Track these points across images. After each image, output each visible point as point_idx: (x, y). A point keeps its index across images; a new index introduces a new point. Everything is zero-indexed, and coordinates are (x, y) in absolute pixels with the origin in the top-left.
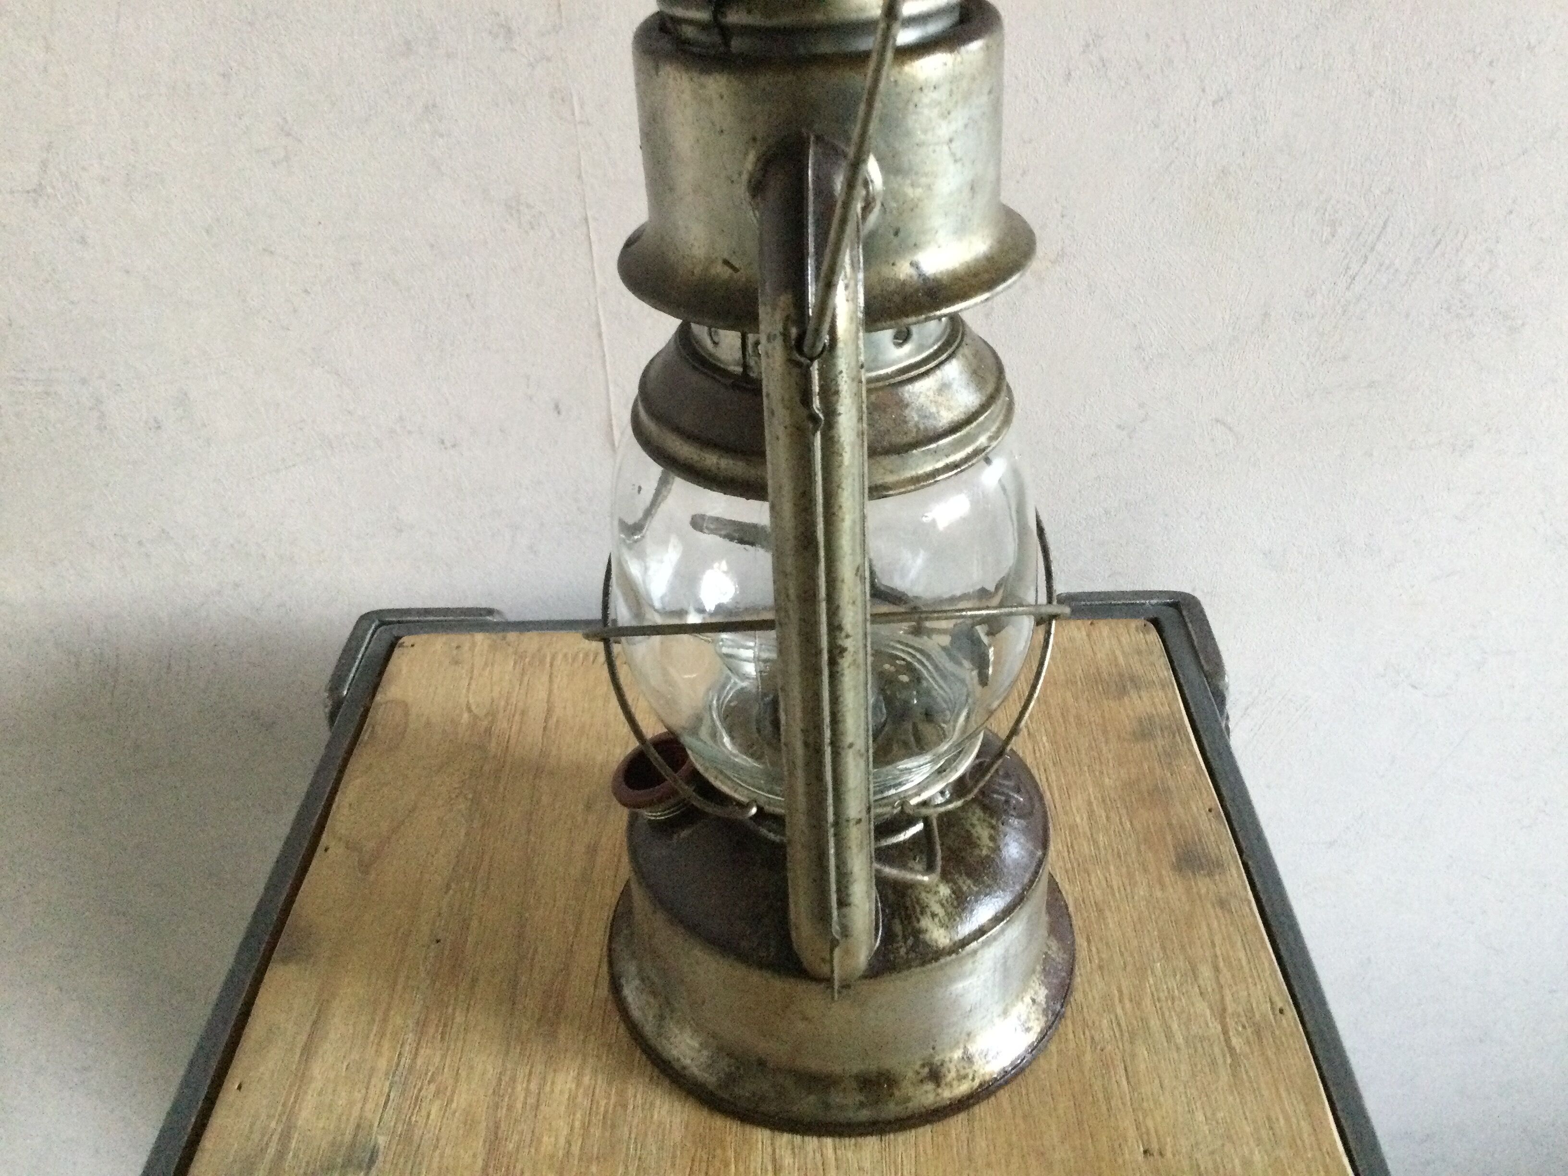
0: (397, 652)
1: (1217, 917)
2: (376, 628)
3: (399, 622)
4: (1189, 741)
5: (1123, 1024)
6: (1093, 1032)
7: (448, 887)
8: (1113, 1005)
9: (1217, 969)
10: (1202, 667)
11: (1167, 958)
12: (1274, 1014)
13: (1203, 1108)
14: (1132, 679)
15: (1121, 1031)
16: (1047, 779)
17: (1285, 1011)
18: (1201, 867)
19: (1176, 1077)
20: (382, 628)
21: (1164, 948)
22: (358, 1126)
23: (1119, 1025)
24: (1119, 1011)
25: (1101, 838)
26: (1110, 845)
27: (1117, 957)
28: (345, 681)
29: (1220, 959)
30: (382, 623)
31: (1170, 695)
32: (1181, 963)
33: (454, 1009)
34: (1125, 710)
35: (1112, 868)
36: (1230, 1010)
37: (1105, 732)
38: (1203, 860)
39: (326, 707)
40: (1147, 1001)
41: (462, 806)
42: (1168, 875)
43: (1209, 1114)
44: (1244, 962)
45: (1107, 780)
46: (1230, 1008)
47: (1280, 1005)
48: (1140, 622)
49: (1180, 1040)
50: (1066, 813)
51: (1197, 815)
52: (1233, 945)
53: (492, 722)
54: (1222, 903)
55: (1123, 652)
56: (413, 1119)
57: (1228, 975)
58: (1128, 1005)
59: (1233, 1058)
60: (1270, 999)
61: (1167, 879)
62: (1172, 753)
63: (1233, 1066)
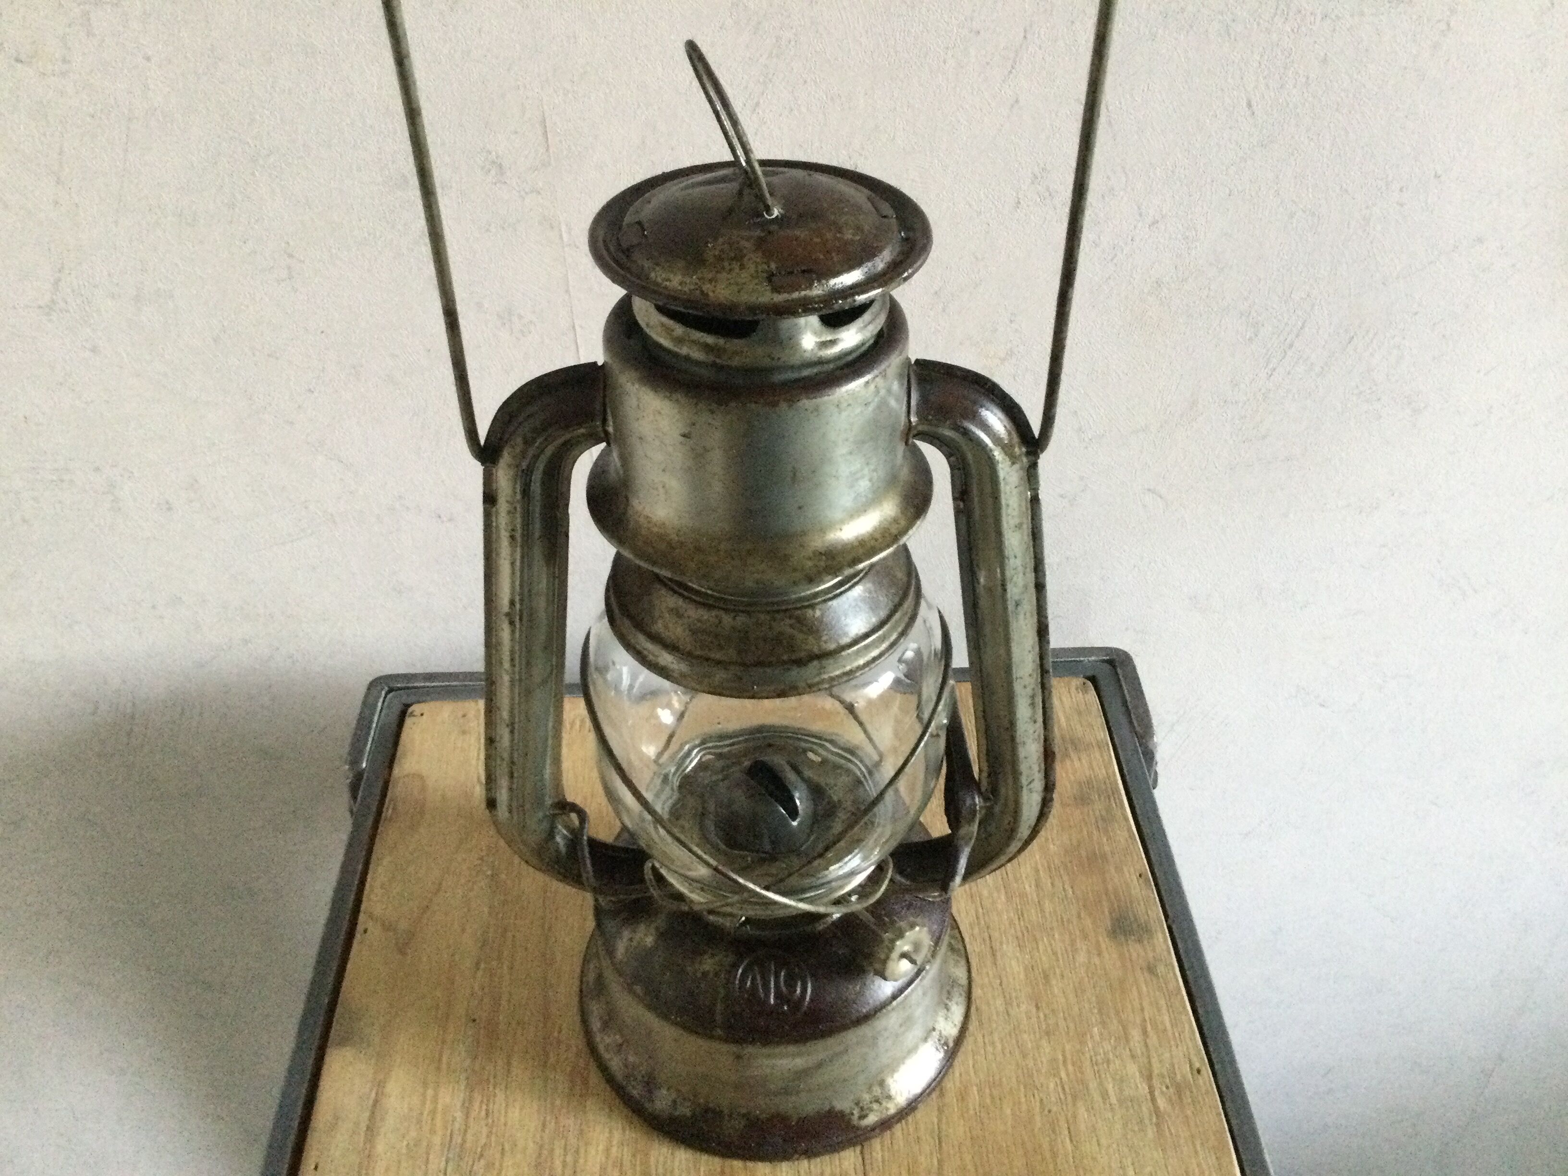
0: (408, 721)
1: (1146, 982)
2: (387, 695)
3: (408, 688)
4: (1122, 803)
5: (1067, 1089)
6: (1041, 1094)
7: (477, 966)
8: (1058, 1068)
9: (1145, 1032)
10: (1134, 728)
11: (1103, 1023)
12: (1192, 1074)
13: (1133, 1164)
14: (1073, 742)
15: (1065, 1093)
17: (1202, 1072)
18: (1131, 932)
19: (1111, 1136)
20: (392, 695)
21: (1101, 1013)
23: (1063, 1089)
24: (1063, 1075)
25: (1047, 905)
26: (1055, 911)
27: (1062, 1023)
28: (363, 752)
29: (1148, 1023)
30: (391, 690)
31: (1106, 759)
32: (1115, 1027)
33: (494, 1088)
34: (1067, 773)
35: (1056, 936)
36: (1156, 1072)
38: (1135, 927)
39: (347, 779)
40: (1087, 1065)
42: (1105, 942)
44: (1168, 1025)
45: (1052, 846)
46: (1156, 1068)
47: (1197, 1065)
48: (1080, 681)
49: (1114, 1100)
50: (1016, 881)
51: (1129, 880)
52: (1159, 1010)
54: (1151, 969)
55: (1065, 712)
57: (1155, 1038)
58: (1070, 1067)
59: (1157, 1116)
60: (1190, 1061)
61: (1103, 946)
62: (1107, 820)
63: (1158, 1125)
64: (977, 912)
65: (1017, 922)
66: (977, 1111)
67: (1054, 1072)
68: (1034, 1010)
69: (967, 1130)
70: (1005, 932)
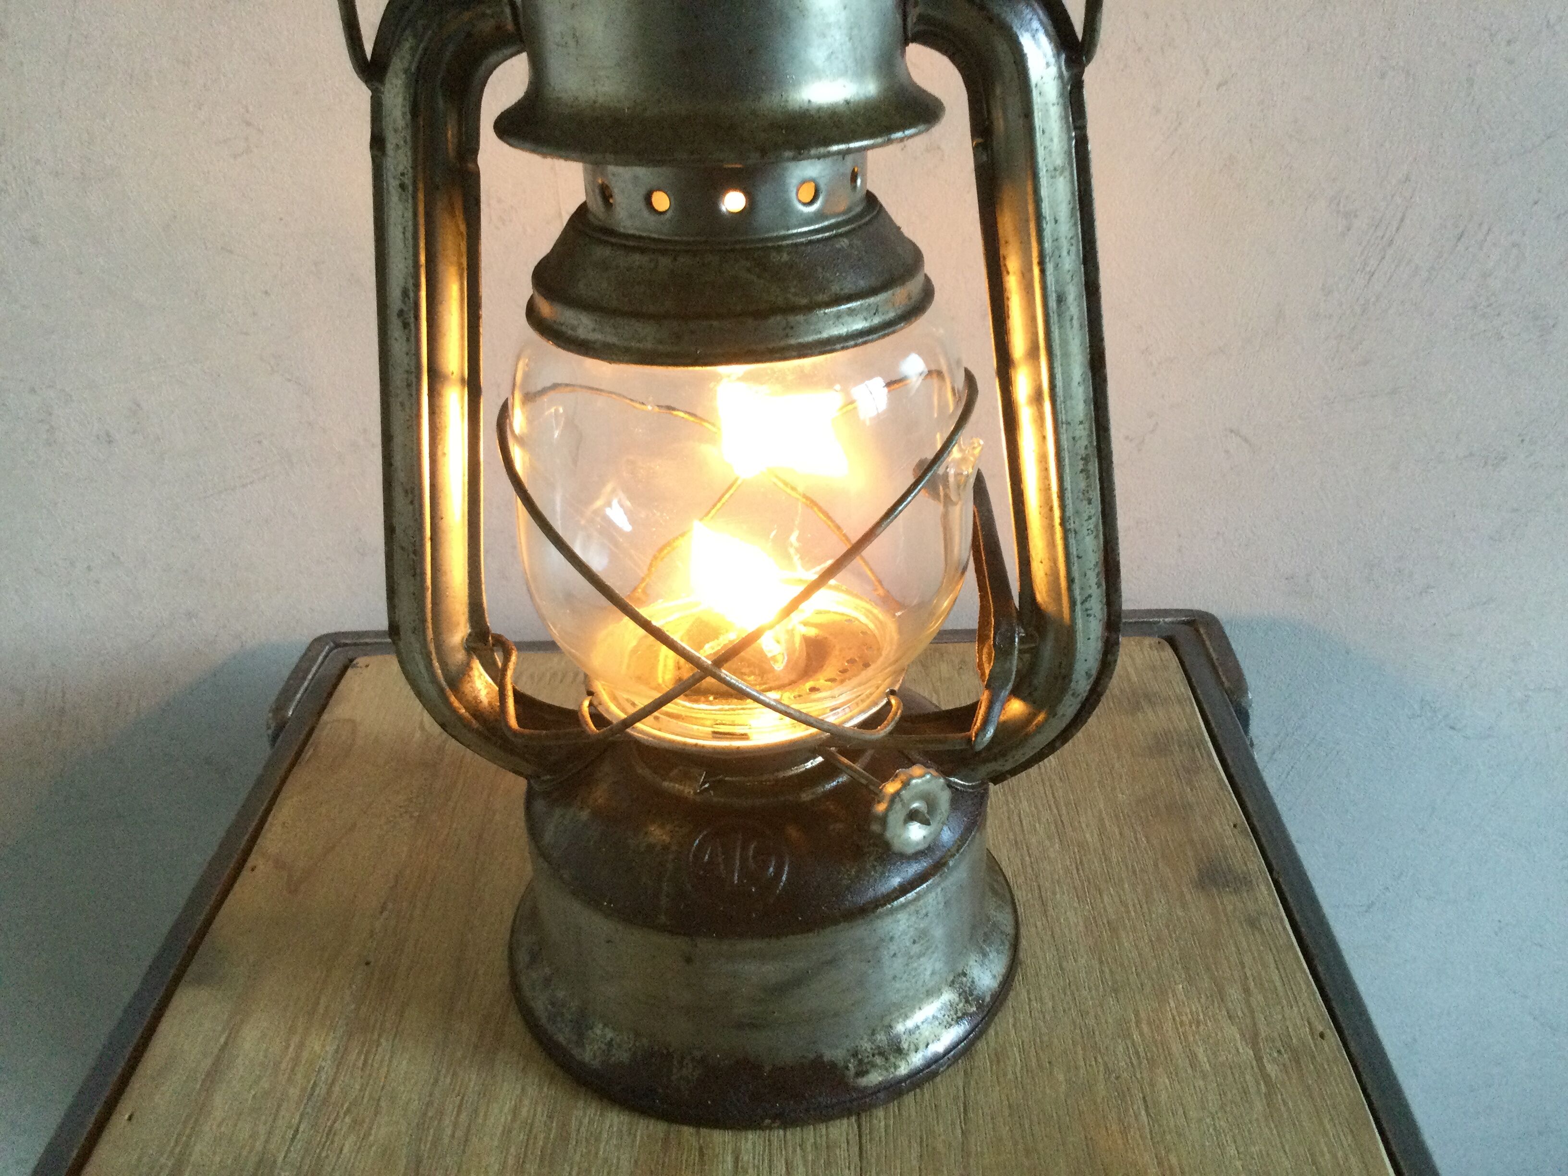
0: (350, 672)
1: (1246, 936)
2: (330, 651)
3: (355, 644)
5: (1141, 1053)
6: (1106, 1058)
7: (383, 908)
8: (1128, 1029)
10: (1222, 683)
11: (1190, 980)
12: (1313, 1039)
13: (1235, 1142)
14: (1146, 696)
15: (1139, 1057)
16: (1053, 794)
17: (1326, 1037)
18: (1226, 884)
19: (1203, 1108)
20: (335, 651)
21: (1186, 968)
22: (260, 1161)
23: (1136, 1051)
24: (1136, 1036)
25: (1114, 855)
26: (1124, 861)
27: (1133, 978)
28: (291, 700)
29: (1251, 979)
31: (1188, 710)
32: (1206, 983)
33: (380, 1036)
34: (1139, 726)
35: (1126, 885)
36: (1263, 1035)
38: (1229, 877)
39: (269, 728)
40: (1168, 1026)
41: (406, 825)
42: (1191, 894)
43: (1242, 1149)
44: (1278, 984)
45: (1120, 796)
46: (1264, 1032)
47: (1320, 1028)
48: (1154, 640)
49: (1207, 1067)
50: (1074, 829)
51: (1220, 830)
52: (1265, 966)
54: (1253, 923)
55: (1136, 669)
56: (324, 1155)
57: (1260, 997)
58: (1145, 1028)
59: (1268, 1086)
60: (1309, 1023)
61: (1188, 897)
62: (1191, 769)
63: (1268, 1095)
64: (1022, 860)
65: (1075, 872)
66: (1019, 1075)
67: (1125, 1034)
68: (1096, 965)
69: (1003, 1097)
70: (1058, 882)
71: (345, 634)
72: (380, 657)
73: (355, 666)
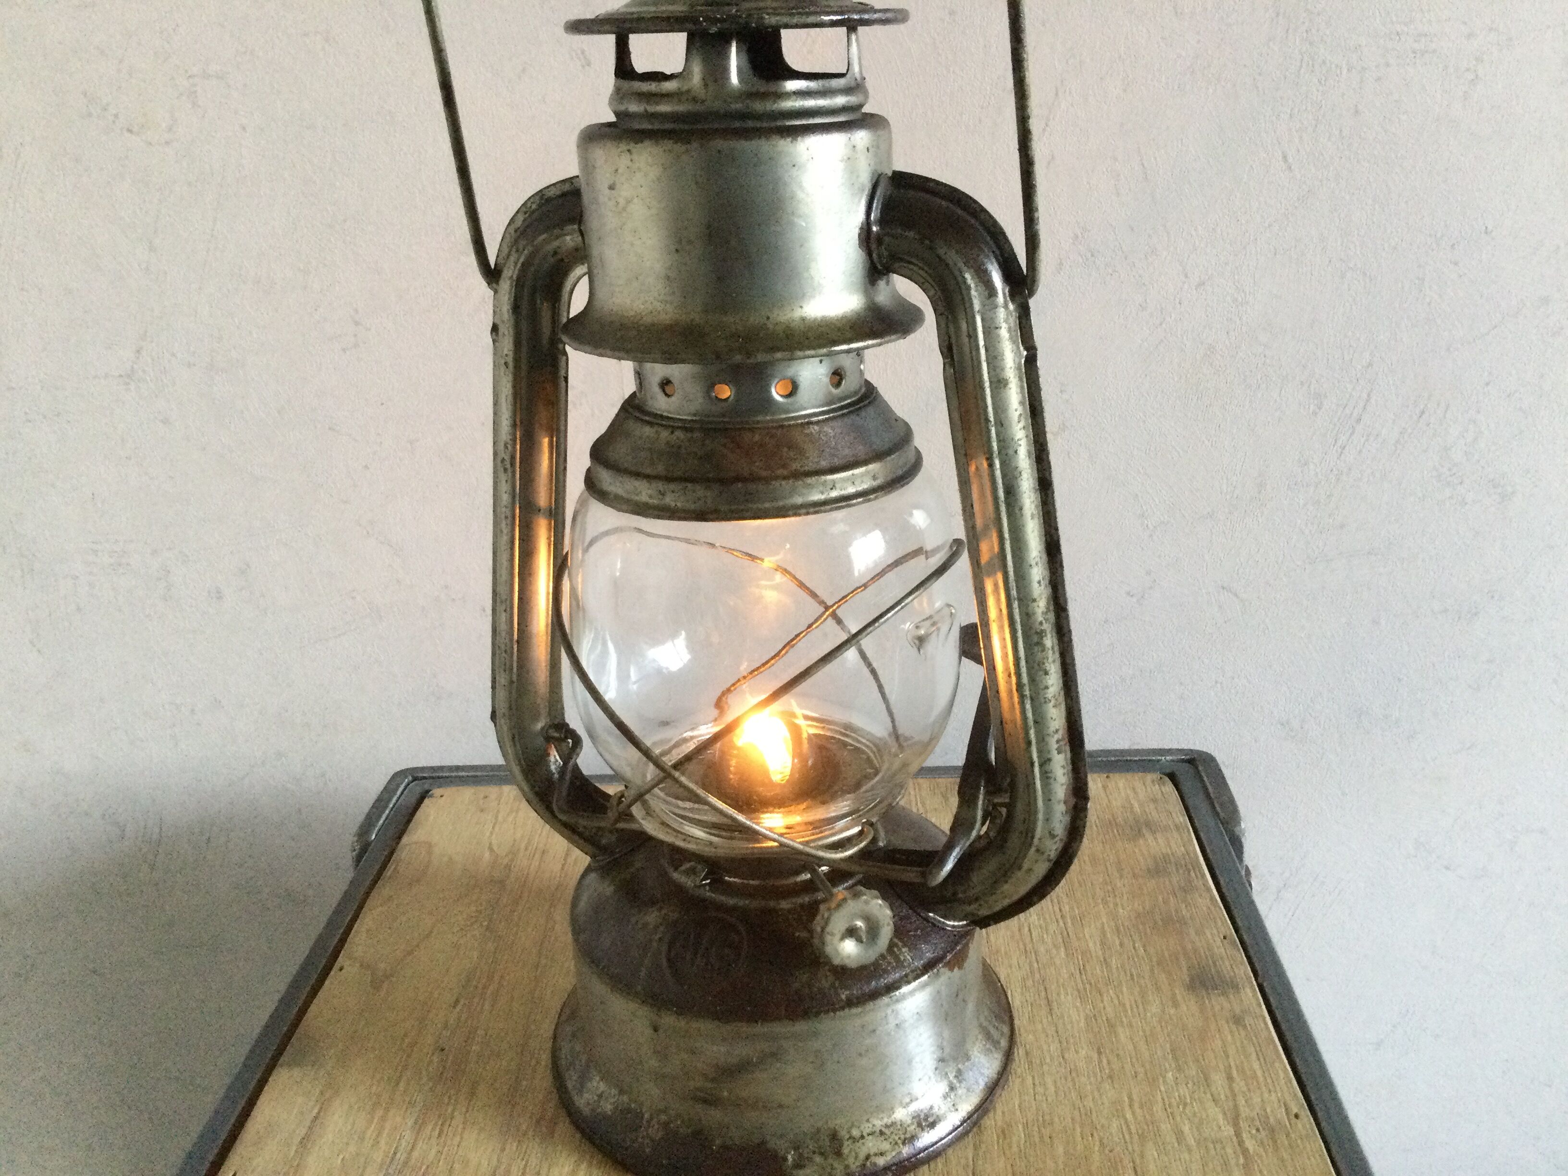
0: (426, 802)
1: (1231, 1032)
2: (408, 783)
3: (431, 778)
4: (1203, 875)
5: (1133, 1131)
6: (1101, 1134)
7: (457, 1002)
8: (1123, 1110)
9: (1230, 1078)
10: (1217, 814)
11: (1179, 1069)
12: (1289, 1119)
14: (1147, 824)
15: (1130, 1133)
17: (1300, 1117)
18: (1215, 987)
20: (413, 784)
21: (1175, 1058)
23: (1129, 1130)
24: (1129, 1116)
25: (1114, 961)
26: (1123, 966)
27: (1128, 1068)
28: (375, 826)
29: (1234, 1069)
31: (1185, 836)
32: (1192, 1071)
33: (453, 1111)
34: (1140, 850)
35: (1125, 989)
36: (1244, 1115)
37: (1120, 870)
38: (1218, 982)
39: (355, 850)
40: (1158, 1108)
41: (476, 932)
42: (1179, 992)
44: (1259, 1073)
46: (1244, 1111)
47: (1295, 1111)
48: (1156, 776)
49: (1192, 1142)
50: (1079, 939)
51: (1211, 941)
52: (1248, 1056)
53: (512, 860)
54: (1238, 1020)
55: (1139, 801)
57: (1242, 1083)
58: (1138, 1111)
59: (1246, 1158)
60: (1285, 1106)
61: (1179, 997)
62: (1187, 889)
63: (1246, 1167)
64: (1031, 965)
65: (1078, 976)
66: (1022, 1148)
67: (1119, 1113)
68: (1095, 1056)
69: (1009, 1167)
70: (1063, 985)
71: (423, 769)
72: (454, 789)
73: (431, 796)
